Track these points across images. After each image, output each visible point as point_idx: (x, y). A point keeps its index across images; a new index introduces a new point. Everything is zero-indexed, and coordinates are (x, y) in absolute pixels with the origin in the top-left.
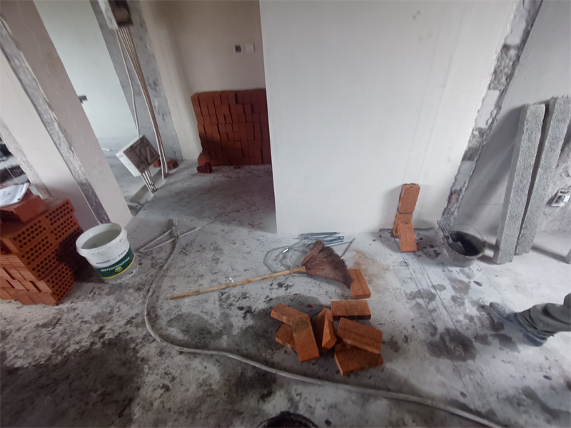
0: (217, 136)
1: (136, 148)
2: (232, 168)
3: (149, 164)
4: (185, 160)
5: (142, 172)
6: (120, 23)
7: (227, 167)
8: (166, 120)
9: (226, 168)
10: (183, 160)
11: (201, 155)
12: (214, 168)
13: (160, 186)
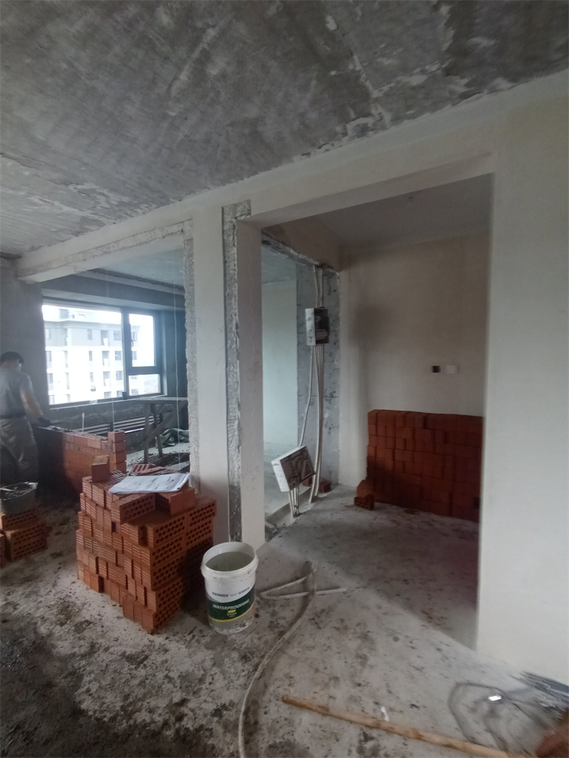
0: (389, 463)
1: (293, 459)
2: (401, 510)
3: (301, 481)
4: (341, 485)
5: (291, 488)
6: (318, 342)
7: (395, 507)
8: (332, 434)
9: (393, 509)
10: (337, 484)
11: (363, 482)
12: (377, 504)
13: (305, 510)
